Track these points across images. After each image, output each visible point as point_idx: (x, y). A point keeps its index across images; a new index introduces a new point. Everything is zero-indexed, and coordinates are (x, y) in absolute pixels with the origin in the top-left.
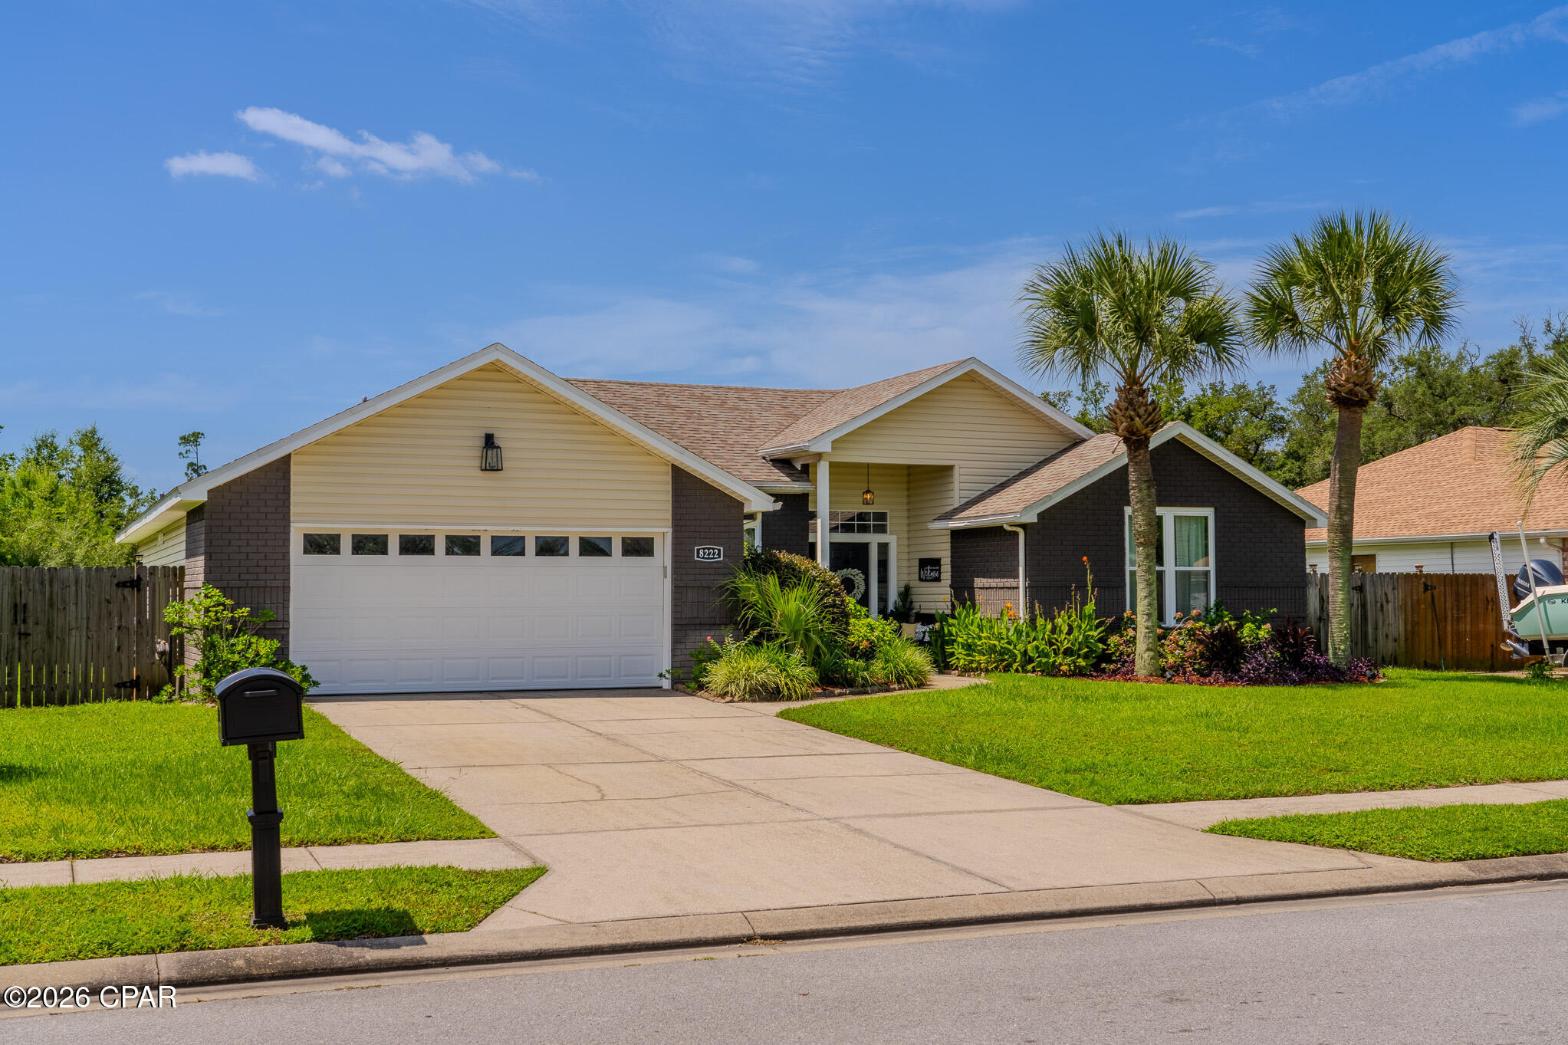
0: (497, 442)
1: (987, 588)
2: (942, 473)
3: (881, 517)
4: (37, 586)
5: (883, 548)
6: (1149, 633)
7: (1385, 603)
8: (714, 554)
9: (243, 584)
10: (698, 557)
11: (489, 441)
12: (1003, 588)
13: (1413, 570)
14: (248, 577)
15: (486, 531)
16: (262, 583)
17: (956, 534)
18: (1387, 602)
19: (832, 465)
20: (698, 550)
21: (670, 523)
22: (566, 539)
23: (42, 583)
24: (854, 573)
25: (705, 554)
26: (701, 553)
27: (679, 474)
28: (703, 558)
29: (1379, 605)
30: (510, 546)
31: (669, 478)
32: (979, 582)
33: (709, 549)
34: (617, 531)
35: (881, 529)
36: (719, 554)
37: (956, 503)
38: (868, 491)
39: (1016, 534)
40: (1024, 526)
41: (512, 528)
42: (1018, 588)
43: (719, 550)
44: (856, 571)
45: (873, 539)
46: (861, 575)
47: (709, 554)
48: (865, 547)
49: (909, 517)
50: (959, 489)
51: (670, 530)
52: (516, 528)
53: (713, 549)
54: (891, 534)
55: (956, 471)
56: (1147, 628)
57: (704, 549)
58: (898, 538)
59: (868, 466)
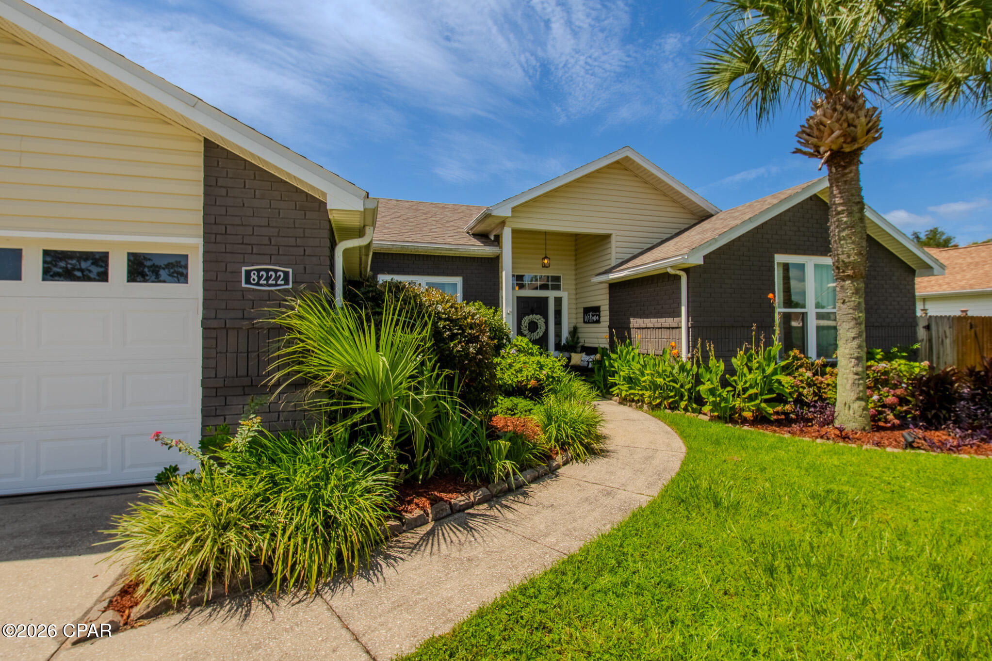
1: (643, 328)
2: (603, 239)
3: (557, 279)
5: (558, 301)
6: (859, 379)
8: (277, 278)
10: (248, 281)
12: (661, 328)
17: (615, 288)
18: (946, 337)
19: (515, 232)
20: (248, 273)
21: (202, 231)
22: (14, 252)
24: (538, 318)
25: (260, 278)
26: (254, 276)
27: (214, 156)
28: (258, 284)
29: (940, 340)
31: (200, 161)
32: (635, 322)
33: (267, 271)
35: (557, 288)
36: (286, 279)
37: (614, 263)
38: (546, 257)
39: (677, 278)
40: (687, 270)
42: (681, 328)
44: (538, 317)
45: (551, 294)
46: (543, 319)
47: (268, 279)
48: (545, 300)
49: (576, 279)
50: (616, 250)
51: (200, 242)
53: (276, 271)
54: (563, 291)
55: (613, 239)
56: (857, 374)
57: (259, 271)
58: (569, 294)
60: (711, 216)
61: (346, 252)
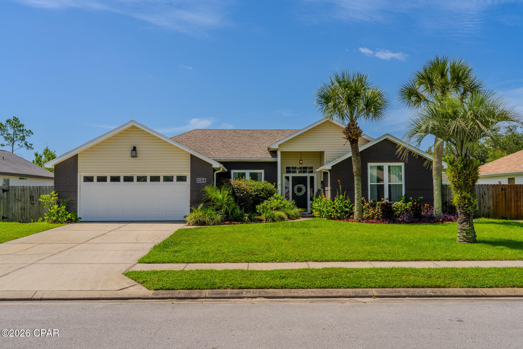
0: (137, 149)
3: (311, 168)
4: (36, 191)
5: (312, 178)
7: (484, 195)
8: (203, 181)
9: (64, 190)
10: (198, 181)
11: (134, 149)
13: (498, 184)
14: (65, 188)
15: (135, 175)
16: (69, 190)
17: (324, 173)
18: (485, 194)
19: (282, 152)
20: (198, 179)
21: (190, 172)
22: (159, 177)
23: (37, 190)
24: (302, 186)
25: (200, 180)
26: (199, 180)
27: (192, 157)
29: (481, 196)
30: (142, 179)
31: (190, 158)
33: (201, 179)
34: (175, 174)
36: (205, 181)
37: (325, 163)
38: (301, 160)
40: (329, 170)
41: (141, 174)
43: (205, 179)
44: (302, 185)
45: (308, 175)
46: (304, 186)
47: (201, 181)
48: (306, 177)
50: (326, 159)
51: (190, 174)
52: (145, 174)
53: (203, 179)
54: (314, 173)
55: (325, 153)
57: (200, 179)
58: (317, 175)
59: (301, 152)
61: (217, 174)
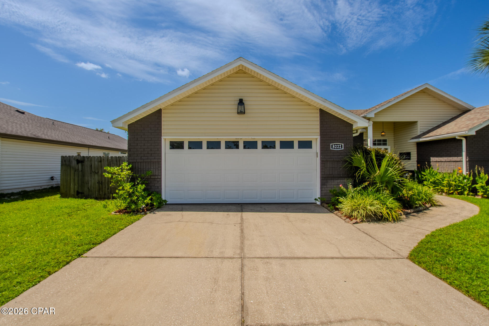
0: (244, 102)
1: (438, 162)
2: (413, 124)
3: (385, 141)
8: (339, 147)
9: (142, 161)
10: (332, 148)
11: (241, 102)
12: (450, 161)
14: (144, 158)
15: (242, 139)
16: (149, 160)
17: (419, 145)
20: (332, 145)
21: (319, 134)
22: (274, 142)
26: (333, 146)
27: (323, 113)
28: (334, 148)
30: (251, 145)
31: (319, 115)
32: (432, 159)
33: (337, 145)
34: (296, 138)
35: (385, 144)
36: (342, 147)
37: (419, 133)
38: (383, 132)
39: (461, 140)
40: (466, 137)
41: (250, 137)
42: (462, 161)
43: (342, 145)
45: (383, 147)
47: (337, 147)
49: (394, 141)
51: (319, 137)
52: (253, 137)
53: (339, 145)
54: (389, 145)
55: (419, 123)
57: (335, 145)
58: (391, 147)
59: (383, 123)
60: (470, 110)
